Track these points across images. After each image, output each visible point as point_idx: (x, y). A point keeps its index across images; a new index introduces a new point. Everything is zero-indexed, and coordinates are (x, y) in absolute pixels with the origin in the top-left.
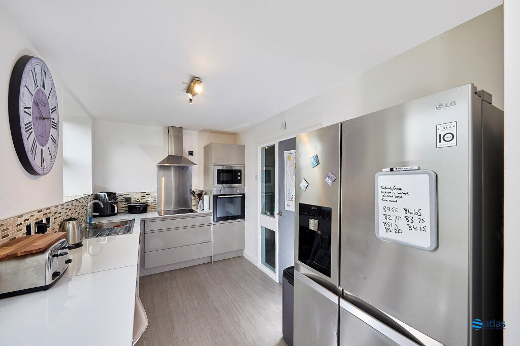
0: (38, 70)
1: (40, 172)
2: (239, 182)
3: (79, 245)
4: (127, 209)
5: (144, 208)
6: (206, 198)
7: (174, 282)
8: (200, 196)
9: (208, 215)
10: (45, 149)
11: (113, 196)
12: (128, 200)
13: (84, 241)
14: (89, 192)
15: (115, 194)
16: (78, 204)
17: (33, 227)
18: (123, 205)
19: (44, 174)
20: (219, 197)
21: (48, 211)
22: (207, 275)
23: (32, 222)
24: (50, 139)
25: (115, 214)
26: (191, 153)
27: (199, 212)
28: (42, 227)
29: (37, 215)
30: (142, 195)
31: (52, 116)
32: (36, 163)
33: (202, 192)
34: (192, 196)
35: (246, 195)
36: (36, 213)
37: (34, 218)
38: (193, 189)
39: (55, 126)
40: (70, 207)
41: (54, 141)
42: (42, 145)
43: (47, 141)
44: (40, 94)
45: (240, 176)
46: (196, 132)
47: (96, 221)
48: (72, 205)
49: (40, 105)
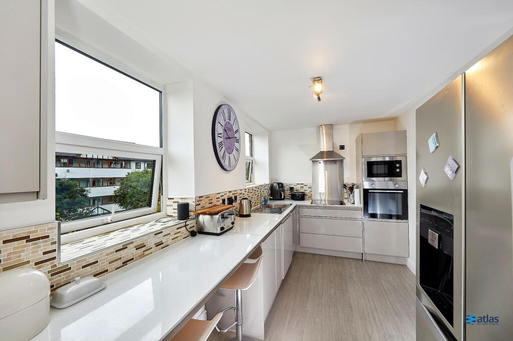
0: (226, 111)
1: (228, 169)
2: (399, 175)
3: (249, 216)
4: (290, 196)
5: (302, 197)
6: (356, 191)
7: (321, 265)
8: (351, 189)
9: (356, 209)
10: (231, 156)
11: (281, 185)
12: (292, 189)
13: (252, 214)
14: (268, 182)
15: (282, 184)
16: (257, 189)
17: (226, 200)
18: (288, 193)
19: (231, 171)
20: (370, 191)
21: (236, 192)
22: (354, 271)
23: (226, 197)
24: (235, 149)
25: (283, 199)
26: (342, 147)
27: (348, 204)
28: (231, 201)
29: (228, 194)
30: (301, 186)
31: (236, 135)
32: (226, 164)
33: (353, 185)
34: (345, 189)
35: (409, 192)
36: (228, 193)
37: (227, 195)
38: (345, 182)
39: (238, 141)
40: (251, 191)
41: (237, 150)
42: (229, 154)
43: (233, 151)
44: (228, 124)
45: (400, 168)
46: (347, 126)
47: (269, 202)
48: (253, 190)
49: (227, 130)
